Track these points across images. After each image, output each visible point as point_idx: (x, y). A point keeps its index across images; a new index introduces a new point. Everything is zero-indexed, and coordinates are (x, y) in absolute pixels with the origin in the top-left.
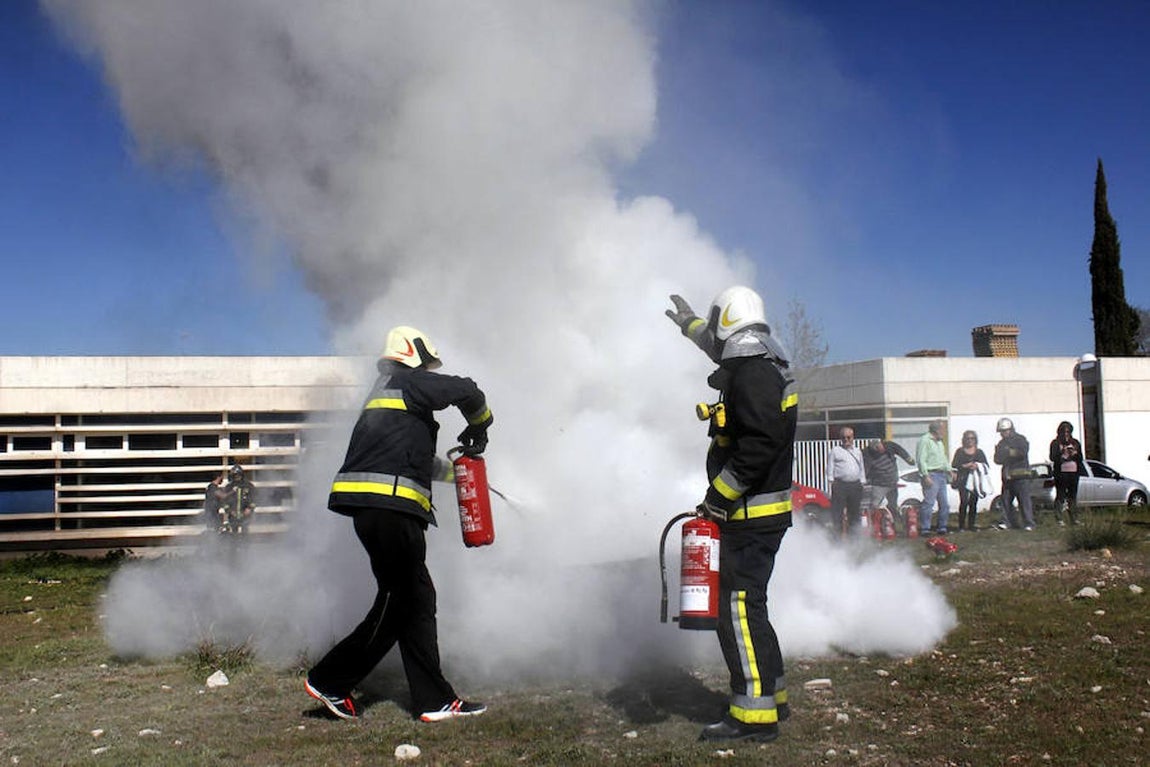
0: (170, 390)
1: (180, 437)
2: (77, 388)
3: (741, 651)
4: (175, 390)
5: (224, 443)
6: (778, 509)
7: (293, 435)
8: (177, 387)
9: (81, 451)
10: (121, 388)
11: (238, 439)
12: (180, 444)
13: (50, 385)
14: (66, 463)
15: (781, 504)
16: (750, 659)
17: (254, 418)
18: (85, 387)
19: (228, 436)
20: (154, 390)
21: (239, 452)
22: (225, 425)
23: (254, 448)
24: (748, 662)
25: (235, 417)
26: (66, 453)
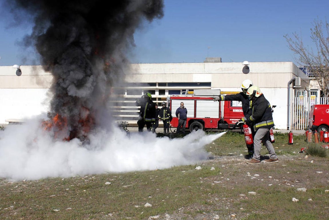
1: (143, 91)
5: (157, 93)
7: (180, 91)
11: (162, 92)
17: (167, 85)
19: (158, 91)
21: (162, 96)
22: (157, 87)
23: (167, 95)
25: (160, 84)
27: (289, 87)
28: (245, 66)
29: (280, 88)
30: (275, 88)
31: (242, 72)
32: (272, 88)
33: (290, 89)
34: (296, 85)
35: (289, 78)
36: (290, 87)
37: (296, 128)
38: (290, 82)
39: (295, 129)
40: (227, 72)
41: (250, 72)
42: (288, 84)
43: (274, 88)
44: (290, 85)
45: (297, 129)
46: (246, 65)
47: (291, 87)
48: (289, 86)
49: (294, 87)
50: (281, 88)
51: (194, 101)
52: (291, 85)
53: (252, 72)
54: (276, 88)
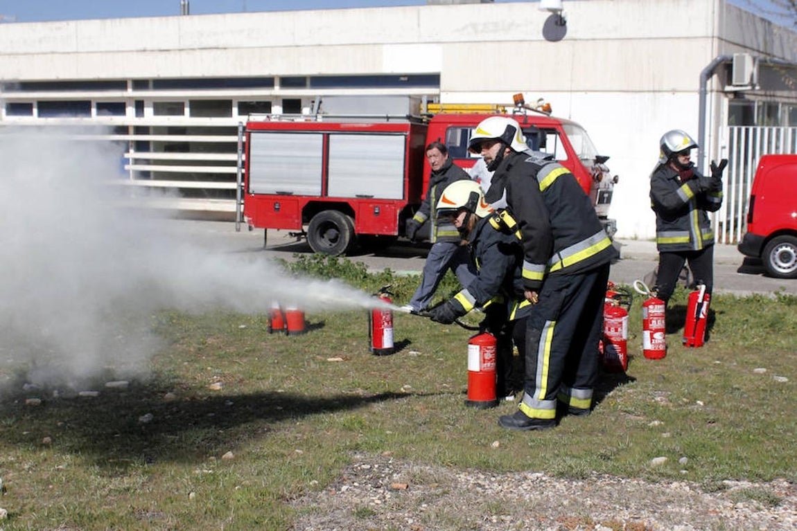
0: (219, 52)
1: (235, 104)
2: (138, 51)
3: (539, 364)
4: (224, 51)
5: (277, 110)
6: (587, 253)
8: (225, 48)
9: (150, 118)
10: (175, 50)
11: (291, 106)
12: (235, 110)
13: (115, 49)
14: (140, 130)
15: (590, 248)
16: (544, 373)
17: (308, 82)
18: (144, 50)
19: (281, 102)
20: (205, 52)
24: (542, 375)
25: (287, 82)
26: (137, 119)
27: (705, 91)
28: (550, 14)
29: (674, 91)
30: (654, 91)
31: (541, 37)
32: (647, 94)
33: (708, 96)
34: (734, 83)
35: (707, 55)
36: (708, 88)
37: (728, 238)
38: (706, 72)
39: (724, 240)
40: (491, 37)
41: (568, 35)
42: (701, 77)
43: (652, 93)
44: (709, 82)
45: (731, 240)
46: (554, 11)
47: (712, 91)
48: (703, 84)
49: (728, 88)
50: (676, 94)
51: (321, 136)
52: (714, 82)
53: (574, 36)
54: (659, 91)
